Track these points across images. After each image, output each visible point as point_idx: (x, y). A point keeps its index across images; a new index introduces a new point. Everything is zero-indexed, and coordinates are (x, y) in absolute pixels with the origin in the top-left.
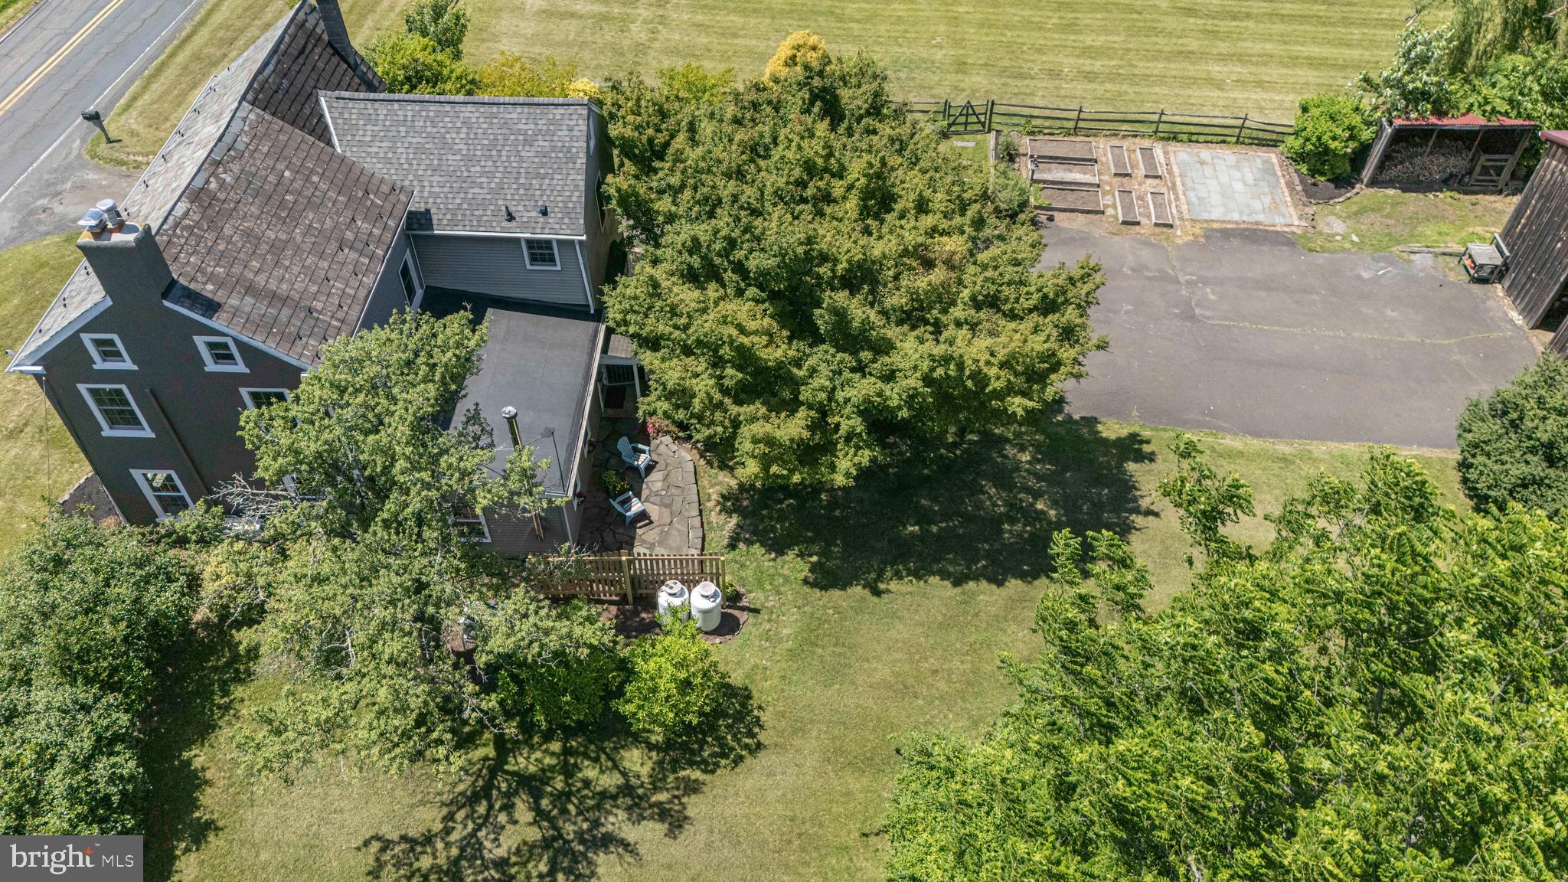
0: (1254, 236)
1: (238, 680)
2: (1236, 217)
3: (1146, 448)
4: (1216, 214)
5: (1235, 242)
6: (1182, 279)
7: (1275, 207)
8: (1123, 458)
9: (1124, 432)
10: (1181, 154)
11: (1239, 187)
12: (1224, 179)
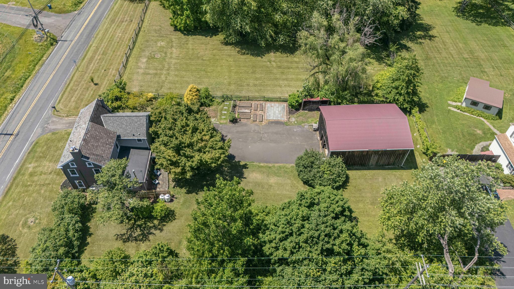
0: (277, 123)
1: (94, 213)
2: (275, 119)
3: (247, 166)
4: (271, 118)
5: (273, 124)
6: (262, 132)
7: (282, 117)
8: (243, 168)
9: (244, 163)
10: (268, 104)
11: (277, 112)
12: (275, 110)
